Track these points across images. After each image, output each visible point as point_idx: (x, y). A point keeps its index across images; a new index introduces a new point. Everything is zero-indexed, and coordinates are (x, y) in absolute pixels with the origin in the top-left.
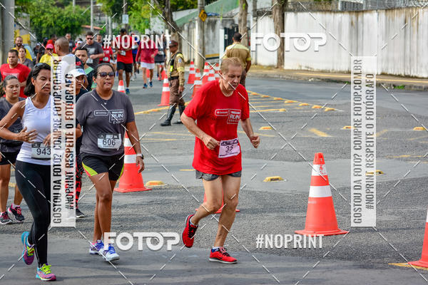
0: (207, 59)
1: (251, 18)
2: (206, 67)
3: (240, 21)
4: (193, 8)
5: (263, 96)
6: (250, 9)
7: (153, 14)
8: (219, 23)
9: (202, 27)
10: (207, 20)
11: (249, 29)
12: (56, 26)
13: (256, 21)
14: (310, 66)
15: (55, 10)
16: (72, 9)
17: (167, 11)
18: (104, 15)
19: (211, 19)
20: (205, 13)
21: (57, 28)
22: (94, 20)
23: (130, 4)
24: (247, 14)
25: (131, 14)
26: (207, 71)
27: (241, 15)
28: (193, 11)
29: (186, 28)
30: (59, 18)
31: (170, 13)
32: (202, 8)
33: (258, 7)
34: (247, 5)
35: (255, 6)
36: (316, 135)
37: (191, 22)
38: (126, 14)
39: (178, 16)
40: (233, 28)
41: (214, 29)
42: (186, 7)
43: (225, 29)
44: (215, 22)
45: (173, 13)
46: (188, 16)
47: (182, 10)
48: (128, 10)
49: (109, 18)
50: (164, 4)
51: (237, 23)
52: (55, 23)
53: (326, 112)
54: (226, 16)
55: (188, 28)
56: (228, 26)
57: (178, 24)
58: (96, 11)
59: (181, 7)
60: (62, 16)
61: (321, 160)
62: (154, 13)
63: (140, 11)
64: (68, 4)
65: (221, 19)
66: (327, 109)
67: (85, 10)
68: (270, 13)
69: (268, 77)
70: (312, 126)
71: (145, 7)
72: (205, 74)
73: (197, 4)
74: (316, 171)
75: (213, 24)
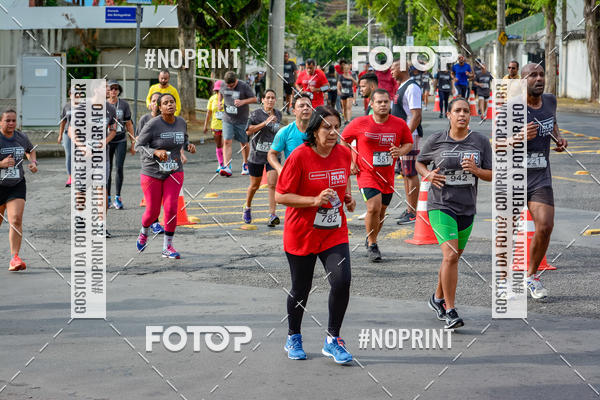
1: (560, 42)
3: (547, 45)
4: (490, 29)
5: (576, 135)
6: (559, 31)
7: (443, 36)
8: (521, 47)
9: (501, 52)
10: (507, 43)
11: (557, 55)
12: (327, 49)
13: (566, 45)
15: (326, 30)
16: (346, 29)
17: (460, 32)
18: (383, 36)
19: (512, 42)
20: (505, 35)
21: (328, 52)
22: (372, 42)
23: (415, 23)
24: (555, 37)
25: (415, 36)
27: (549, 38)
28: (491, 32)
29: (482, 52)
30: (330, 39)
31: (464, 35)
32: (502, 29)
33: (569, 29)
34: (555, 26)
35: (564, 27)
37: (488, 46)
38: (411, 35)
39: (473, 38)
40: (539, 54)
41: (515, 54)
42: (482, 28)
43: (529, 54)
44: (517, 46)
45: (467, 35)
46: (484, 38)
47: (477, 31)
48: (413, 30)
49: (390, 40)
50: (457, 24)
51: (543, 47)
52: (325, 45)
54: (529, 38)
55: (485, 53)
56: (533, 51)
57: (472, 48)
58: (374, 31)
59: (475, 29)
60: (334, 37)
62: (445, 35)
63: (427, 31)
64: (341, 23)
65: (524, 42)
67: (360, 30)
68: (582, 37)
69: (581, 112)
71: (434, 27)
73: (496, 24)
75: (514, 49)
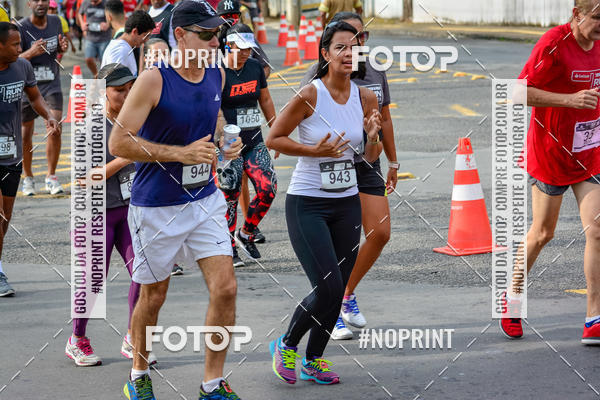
0: (305, 11)
2: (302, 23)
14: (450, 17)
26: (304, 27)
36: (460, 114)
53: (473, 82)
61: (467, 147)
66: (475, 77)
69: (391, 35)
70: (454, 102)
72: (302, 32)
74: (460, 163)
